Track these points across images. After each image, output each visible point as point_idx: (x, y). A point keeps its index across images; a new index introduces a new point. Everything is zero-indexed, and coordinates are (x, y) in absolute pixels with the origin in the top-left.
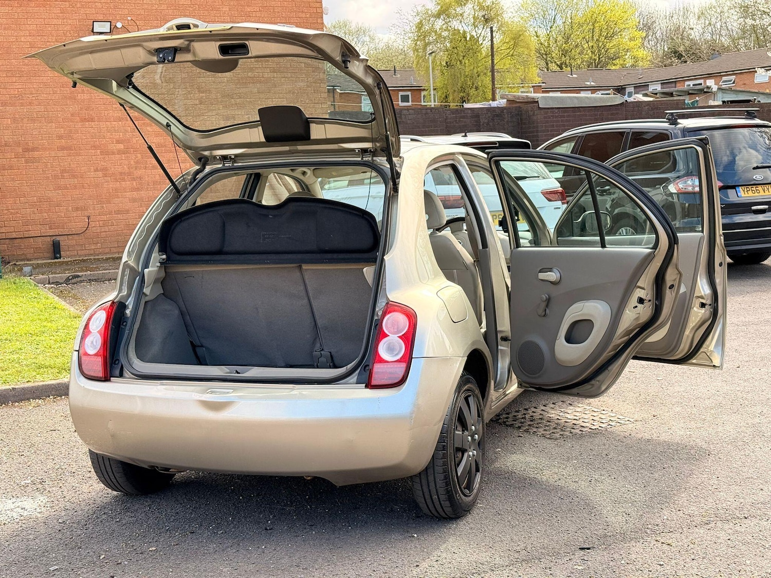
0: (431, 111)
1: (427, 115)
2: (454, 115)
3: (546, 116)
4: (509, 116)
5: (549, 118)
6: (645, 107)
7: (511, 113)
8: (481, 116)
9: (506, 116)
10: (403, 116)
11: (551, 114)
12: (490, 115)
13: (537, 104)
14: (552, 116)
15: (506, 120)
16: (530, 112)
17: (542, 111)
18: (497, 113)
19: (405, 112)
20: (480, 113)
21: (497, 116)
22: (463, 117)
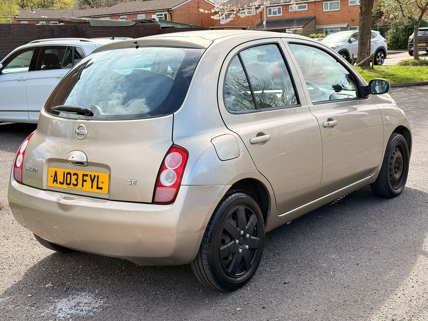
0: (28, 26)
1: (26, 29)
2: (38, 29)
3: (94, 31)
4: (71, 30)
5: (96, 33)
6: (141, 28)
7: (71, 29)
8: (54, 30)
9: (69, 30)
10: (11, 29)
11: (97, 30)
12: (59, 30)
13: (89, 24)
14: (97, 31)
15: (69, 33)
16: (83, 29)
17: (92, 28)
18: (63, 29)
19: (12, 26)
20: (53, 28)
21: (64, 30)
22: (44, 31)
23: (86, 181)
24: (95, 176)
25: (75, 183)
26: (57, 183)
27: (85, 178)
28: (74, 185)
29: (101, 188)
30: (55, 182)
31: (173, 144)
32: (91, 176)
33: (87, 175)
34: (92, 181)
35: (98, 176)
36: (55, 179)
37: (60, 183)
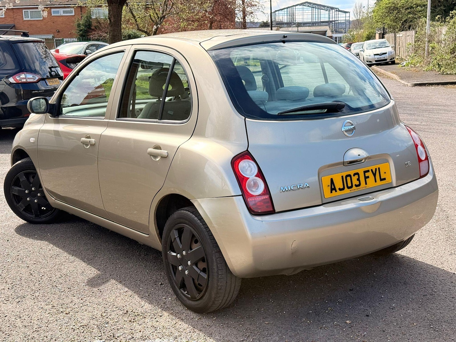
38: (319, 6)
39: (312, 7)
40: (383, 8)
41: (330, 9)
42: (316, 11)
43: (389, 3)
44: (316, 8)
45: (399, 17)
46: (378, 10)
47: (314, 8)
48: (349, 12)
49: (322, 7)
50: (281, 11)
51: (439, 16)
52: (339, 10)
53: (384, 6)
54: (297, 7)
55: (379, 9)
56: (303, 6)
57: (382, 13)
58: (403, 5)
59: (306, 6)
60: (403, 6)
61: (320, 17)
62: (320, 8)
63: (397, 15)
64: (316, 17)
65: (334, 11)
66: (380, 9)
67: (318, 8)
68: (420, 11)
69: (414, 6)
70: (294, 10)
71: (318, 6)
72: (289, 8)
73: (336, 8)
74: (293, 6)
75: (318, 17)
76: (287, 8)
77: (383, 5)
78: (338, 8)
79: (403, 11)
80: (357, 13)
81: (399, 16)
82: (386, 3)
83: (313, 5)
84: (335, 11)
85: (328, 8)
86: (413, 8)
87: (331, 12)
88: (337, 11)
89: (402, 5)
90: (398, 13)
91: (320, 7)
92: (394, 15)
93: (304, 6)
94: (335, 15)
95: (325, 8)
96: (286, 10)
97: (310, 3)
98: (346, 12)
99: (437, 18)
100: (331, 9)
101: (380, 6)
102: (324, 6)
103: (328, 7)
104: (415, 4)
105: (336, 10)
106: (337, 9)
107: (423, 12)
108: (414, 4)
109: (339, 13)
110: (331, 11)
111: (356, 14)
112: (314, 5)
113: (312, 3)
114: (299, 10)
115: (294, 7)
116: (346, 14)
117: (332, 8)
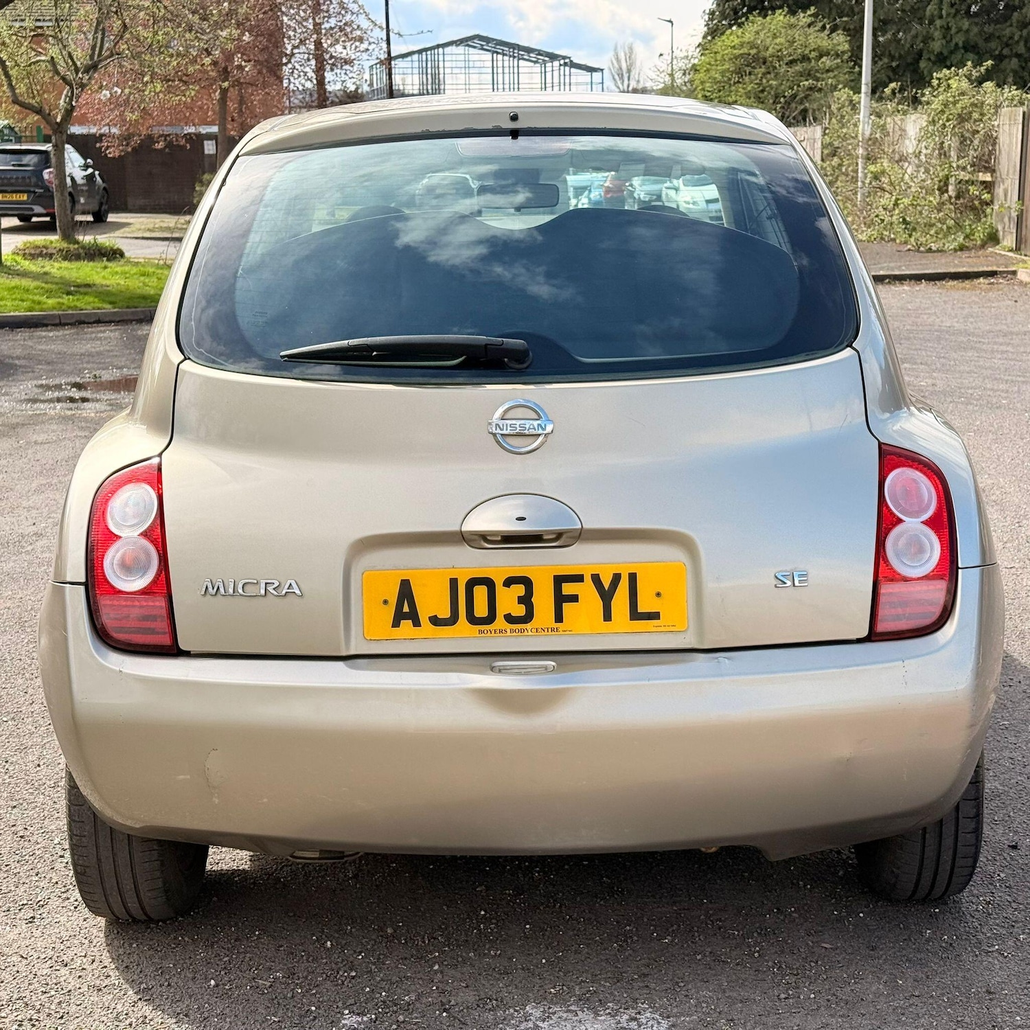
23: (574, 598)
24: (617, 578)
25: (520, 611)
26: (417, 623)
27: (568, 589)
28: (510, 619)
29: (655, 616)
30: (406, 624)
31: (880, 444)
32: (596, 579)
33: (579, 578)
34: (607, 596)
35: (633, 578)
36: (406, 609)
37: (435, 621)
38: (514, 49)
39: (494, 52)
40: (725, 60)
41: (547, 59)
42: (506, 64)
43: (742, 45)
44: (506, 55)
45: (771, 85)
46: (710, 64)
47: (498, 53)
48: (602, 70)
49: (522, 53)
50: (401, 59)
51: (893, 85)
52: (571, 61)
53: (726, 52)
54: (448, 50)
55: (713, 63)
56: (467, 48)
57: (723, 73)
58: (780, 50)
59: (475, 47)
60: (779, 54)
61: (516, 82)
62: (516, 55)
63: (764, 81)
64: (507, 81)
65: (556, 63)
66: (716, 61)
67: (510, 56)
68: (828, 71)
69: (811, 56)
70: (441, 58)
71: (511, 50)
72: (424, 53)
73: (564, 58)
74: (438, 46)
75: (512, 82)
76: (420, 52)
77: (725, 50)
78: (569, 58)
79: (783, 70)
80: (622, 75)
81: (771, 82)
82: (733, 44)
83: (496, 44)
84: (560, 65)
85: (541, 55)
86: (809, 60)
87: (549, 69)
88: (565, 64)
89: (778, 52)
90: (768, 76)
91: (516, 51)
92: (758, 81)
93: (470, 49)
94: (562, 78)
95: (532, 55)
96: (415, 57)
97: (488, 40)
98: (591, 70)
99: (887, 91)
100: (550, 58)
101: (716, 53)
102: (529, 50)
103: (540, 53)
104: (814, 50)
105: (562, 62)
106: (567, 61)
107: (836, 73)
108: (812, 48)
109: (573, 70)
110: (549, 65)
111: (616, 77)
112: (498, 47)
113: (493, 40)
114: (454, 59)
115: (441, 50)
116: (594, 74)
117: (553, 57)
